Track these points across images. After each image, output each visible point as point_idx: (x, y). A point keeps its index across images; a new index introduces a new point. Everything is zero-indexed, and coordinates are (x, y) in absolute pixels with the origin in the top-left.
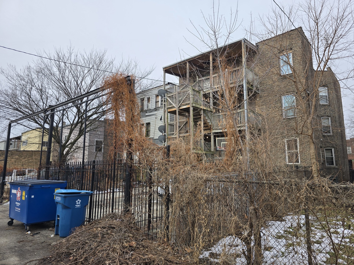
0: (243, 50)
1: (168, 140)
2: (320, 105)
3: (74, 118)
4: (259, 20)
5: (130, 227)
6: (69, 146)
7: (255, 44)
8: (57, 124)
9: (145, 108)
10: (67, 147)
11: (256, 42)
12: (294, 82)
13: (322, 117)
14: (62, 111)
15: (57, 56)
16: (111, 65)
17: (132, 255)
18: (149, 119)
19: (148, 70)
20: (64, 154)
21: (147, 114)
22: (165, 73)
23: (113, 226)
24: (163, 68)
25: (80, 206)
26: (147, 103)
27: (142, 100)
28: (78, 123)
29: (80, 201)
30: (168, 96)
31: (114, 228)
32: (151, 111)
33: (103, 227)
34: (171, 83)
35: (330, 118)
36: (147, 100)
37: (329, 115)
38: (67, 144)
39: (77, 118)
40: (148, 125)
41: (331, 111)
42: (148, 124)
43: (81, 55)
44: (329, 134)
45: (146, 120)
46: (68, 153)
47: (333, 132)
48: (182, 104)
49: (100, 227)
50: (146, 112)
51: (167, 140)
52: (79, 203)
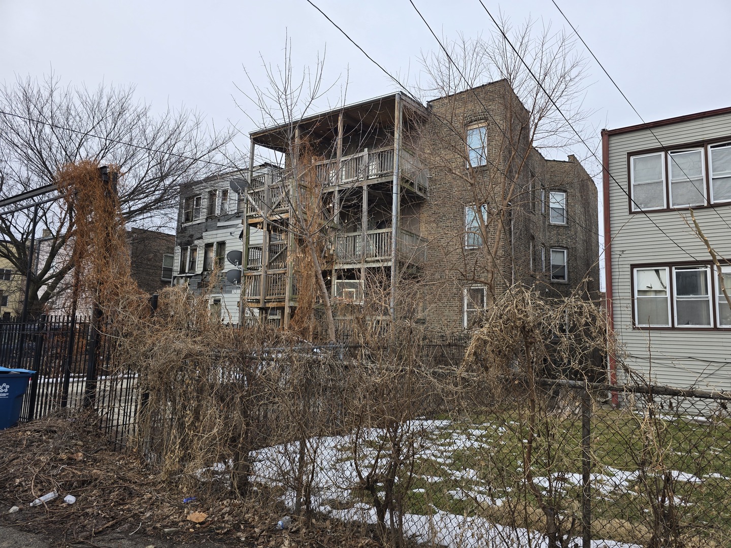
0: (397, 114)
1: (245, 280)
2: (550, 225)
3: (59, 224)
4: (421, 61)
5: (84, 431)
6: (50, 281)
7: (425, 105)
8: (23, 234)
9: (218, 212)
10: (43, 283)
11: (429, 100)
12: (472, 185)
13: (551, 247)
14: (32, 209)
15: (22, 95)
16: (143, 120)
17: (63, 470)
18: (224, 235)
19: (224, 134)
20: (40, 297)
21: (219, 224)
22: (254, 144)
23: (54, 429)
24: (251, 135)
25: (7, 396)
26: (220, 201)
27: (212, 195)
28: (70, 233)
29: (8, 386)
30: (249, 192)
31: (55, 432)
32: (226, 217)
33: (35, 430)
34: (270, 165)
35: (565, 251)
36: (221, 195)
37: (565, 246)
38: (46, 276)
39: (67, 225)
40: (222, 246)
41: (569, 237)
42: (222, 244)
43: (77, 92)
44: (561, 281)
45: (218, 236)
46: (46, 296)
47: (569, 278)
48: (276, 210)
49: (30, 430)
50: (219, 221)
51: (242, 279)
52: (6, 390)
